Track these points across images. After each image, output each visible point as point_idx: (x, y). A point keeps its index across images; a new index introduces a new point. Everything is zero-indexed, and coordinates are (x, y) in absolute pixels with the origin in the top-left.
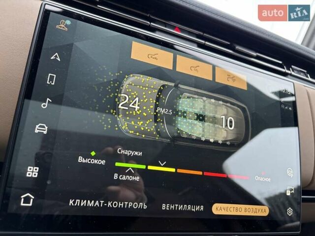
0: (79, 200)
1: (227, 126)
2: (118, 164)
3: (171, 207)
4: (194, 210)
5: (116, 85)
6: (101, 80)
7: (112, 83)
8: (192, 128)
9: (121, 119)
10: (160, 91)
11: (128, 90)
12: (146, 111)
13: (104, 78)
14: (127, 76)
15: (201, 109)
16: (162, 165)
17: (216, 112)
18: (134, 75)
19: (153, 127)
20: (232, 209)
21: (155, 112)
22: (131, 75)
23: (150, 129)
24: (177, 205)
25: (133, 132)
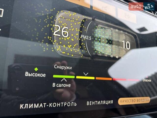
0: (27, 104)
1: (126, 47)
2: (55, 76)
3: (93, 103)
4: (107, 103)
5: (51, 18)
6: (40, 14)
7: (48, 16)
8: (105, 49)
9: (56, 43)
10: (82, 23)
11: (59, 22)
12: (73, 37)
13: (42, 13)
14: (58, 12)
15: (110, 36)
16: (86, 75)
17: (119, 38)
18: (64, 11)
19: (79, 49)
20: (130, 101)
21: (80, 38)
22: (62, 11)
23: (77, 51)
24: (96, 102)
25: (65, 53)
